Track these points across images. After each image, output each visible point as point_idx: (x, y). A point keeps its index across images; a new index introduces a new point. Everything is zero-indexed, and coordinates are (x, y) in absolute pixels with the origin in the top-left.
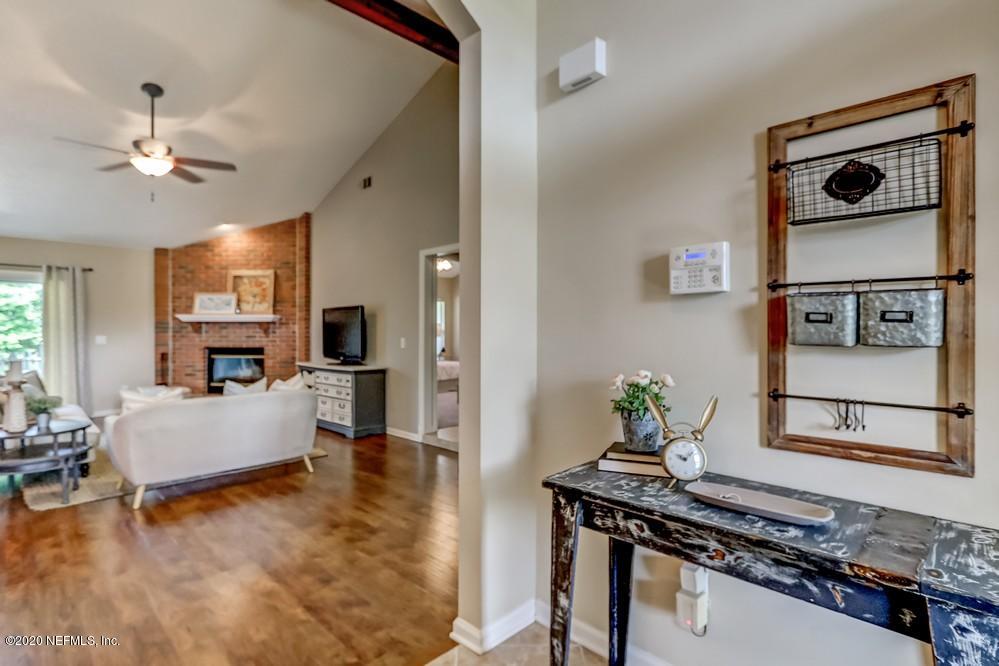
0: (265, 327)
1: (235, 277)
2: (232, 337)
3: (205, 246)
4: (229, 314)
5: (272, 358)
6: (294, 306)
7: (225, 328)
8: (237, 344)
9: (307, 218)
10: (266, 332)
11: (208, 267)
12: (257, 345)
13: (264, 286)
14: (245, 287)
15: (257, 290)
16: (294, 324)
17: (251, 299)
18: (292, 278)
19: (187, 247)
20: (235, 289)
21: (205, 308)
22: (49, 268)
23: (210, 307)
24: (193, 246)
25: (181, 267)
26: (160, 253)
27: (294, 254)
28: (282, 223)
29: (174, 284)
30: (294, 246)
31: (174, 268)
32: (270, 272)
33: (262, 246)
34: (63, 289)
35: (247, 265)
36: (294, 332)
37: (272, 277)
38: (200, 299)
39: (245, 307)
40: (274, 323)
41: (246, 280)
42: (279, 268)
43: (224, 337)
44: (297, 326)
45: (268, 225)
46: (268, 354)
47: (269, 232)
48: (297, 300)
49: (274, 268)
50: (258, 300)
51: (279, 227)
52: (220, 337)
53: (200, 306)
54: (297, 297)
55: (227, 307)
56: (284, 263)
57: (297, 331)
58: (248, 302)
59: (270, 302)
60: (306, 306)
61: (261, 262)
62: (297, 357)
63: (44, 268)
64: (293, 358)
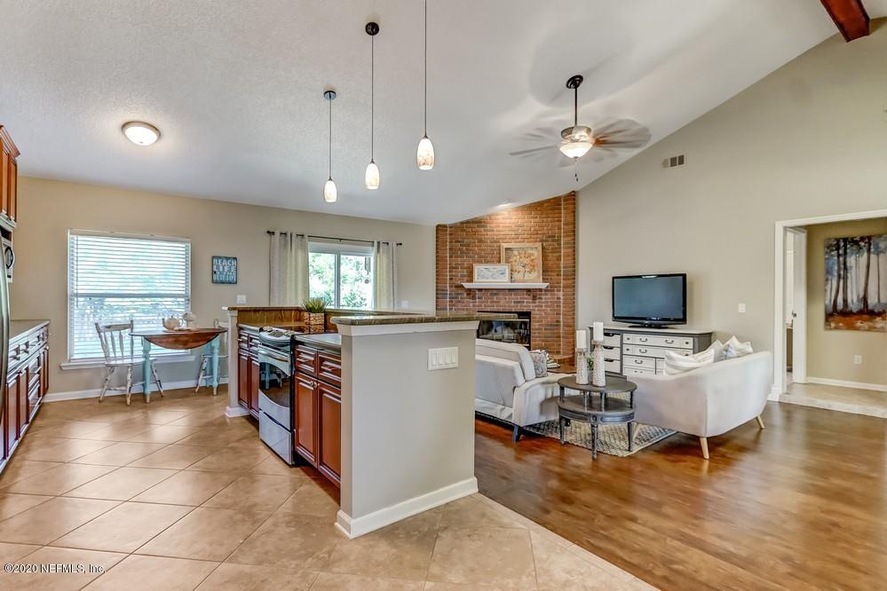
0: (533, 293)
1: (507, 249)
2: (502, 302)
3: (478, 223)
4: (503, 281)
5: (538, 322)
6: (559, 275)
7: (496, 294)
9: (572, 197)
10: (534, 298)
11: (480, 241)
12: (525, 310)
13: (533, 258)
14: (515, 257)
15: (526, 261)
16: (559, 291)
17: (522, 269)
18: (557, 250)
19: (462, 223)
20: (507, 261)
21: (483, 277)
23: (488, 276)
24: (468, 222)
25: (456, 242)
26: (441, 229)
27: (560, 228)
28: (548, 201)
29: (451, 257)
30: (560, 221)
31: (451, 242)
32: (539, 245)
33: (529, 222)
35: (516, 238)
36: (559, 298)
37: (540, 249)
38: (478, 268)
39: (516, 275)
40: (540, 290)
41: (516, 253)
42: (547, 241)
43: (495, 302)
44: (561, 293)
45: (535, 203)
46: (535, 318)
47: (536, 210)
48: (562, 269)
49: (542, 241)
50: (527, 269)
51: (545, 205)
52: (492, 302)
53: (478, 275)
54: (562, 266)
55: (502, 276)
56: (550, 237)
57: (562, 297)
58: (519, 272)
59: (539, 272)
60: (572, 275)
61: (528, 236)
62: (561, 320)
63: (376, 244)
64: (558, 321)
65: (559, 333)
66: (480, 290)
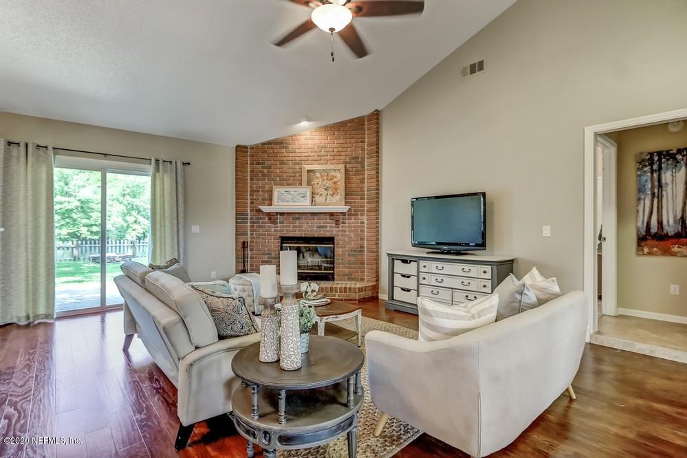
0: (336, 217)
1: (309, 171)
2: (305, 227)
3: (280, 143)
4: (304, 205)
5: (342, 247)
6: (362, 198)
7: (298, 219)
8: (310, 234)
9: (376, 116)
10: (337, 222)
11: (282, 163)
12: (328, 235)
13: (335, 180)
14: (318, 180)
15: (329, 184)
16: (362, 215)
17: (324, 192)
18: (360, 172)
19: (263, 144)
20: (309, 183)
21: (283, 200)
22: (157, 161)
23: (288, 199)
24: (269, 143)
25: (257, 164)
26: (240, 150)
27: (363, 149)
28: (352, 121)
29: (252, 179)
30: (363, 142)
31: (252, 164)
32: (342, 167)
33: (333, 143)
34: (167, 180)
35: (318, 160)
36: (363, 223)
37: (343, 171)
38: (277, 191)
39: (317, 198)
40: (343, 214)
41: (318, 175)
42: (350, 163)
43: (297, 227)
44: (365, 217)
45: (338, 123)
46: (339, 243)
47: (340, 130)
48: (366, 192)
49: (345, 163)
50: (330, 192)
51: (349, 125)
52: (294, 227)
53: (278, 199)
54: (366, 189)
55: (303, 199)
56: (353, 158)
57: (366, 222)
58: (321, 195)
59: (341, 195)
60: (376, 198)
61: (331, 158)
62: (365, 245)
63: (153, 161)
64: (362, 247)
65: (363, 259)
66: (282, 214)
